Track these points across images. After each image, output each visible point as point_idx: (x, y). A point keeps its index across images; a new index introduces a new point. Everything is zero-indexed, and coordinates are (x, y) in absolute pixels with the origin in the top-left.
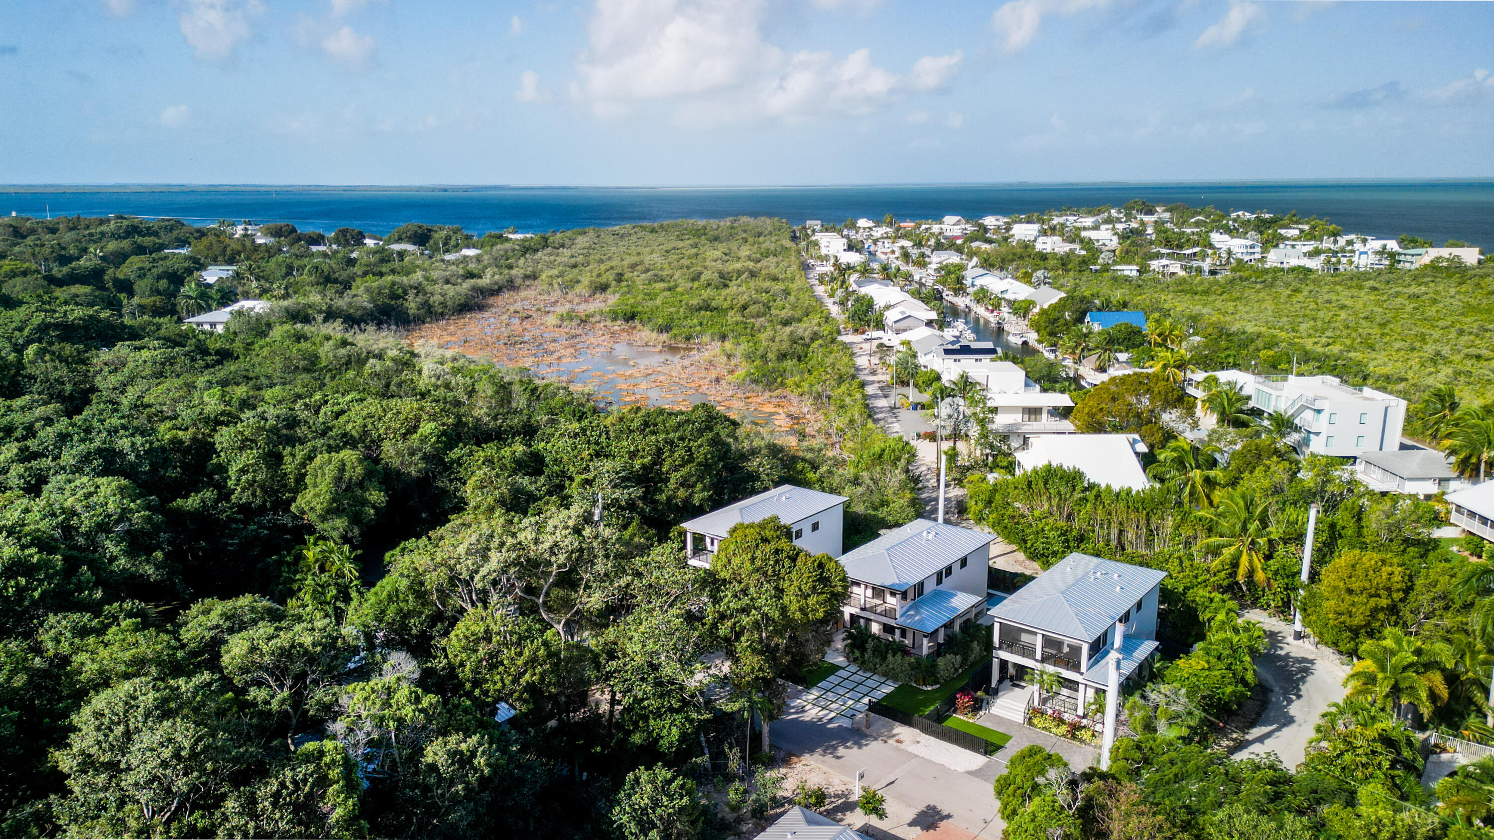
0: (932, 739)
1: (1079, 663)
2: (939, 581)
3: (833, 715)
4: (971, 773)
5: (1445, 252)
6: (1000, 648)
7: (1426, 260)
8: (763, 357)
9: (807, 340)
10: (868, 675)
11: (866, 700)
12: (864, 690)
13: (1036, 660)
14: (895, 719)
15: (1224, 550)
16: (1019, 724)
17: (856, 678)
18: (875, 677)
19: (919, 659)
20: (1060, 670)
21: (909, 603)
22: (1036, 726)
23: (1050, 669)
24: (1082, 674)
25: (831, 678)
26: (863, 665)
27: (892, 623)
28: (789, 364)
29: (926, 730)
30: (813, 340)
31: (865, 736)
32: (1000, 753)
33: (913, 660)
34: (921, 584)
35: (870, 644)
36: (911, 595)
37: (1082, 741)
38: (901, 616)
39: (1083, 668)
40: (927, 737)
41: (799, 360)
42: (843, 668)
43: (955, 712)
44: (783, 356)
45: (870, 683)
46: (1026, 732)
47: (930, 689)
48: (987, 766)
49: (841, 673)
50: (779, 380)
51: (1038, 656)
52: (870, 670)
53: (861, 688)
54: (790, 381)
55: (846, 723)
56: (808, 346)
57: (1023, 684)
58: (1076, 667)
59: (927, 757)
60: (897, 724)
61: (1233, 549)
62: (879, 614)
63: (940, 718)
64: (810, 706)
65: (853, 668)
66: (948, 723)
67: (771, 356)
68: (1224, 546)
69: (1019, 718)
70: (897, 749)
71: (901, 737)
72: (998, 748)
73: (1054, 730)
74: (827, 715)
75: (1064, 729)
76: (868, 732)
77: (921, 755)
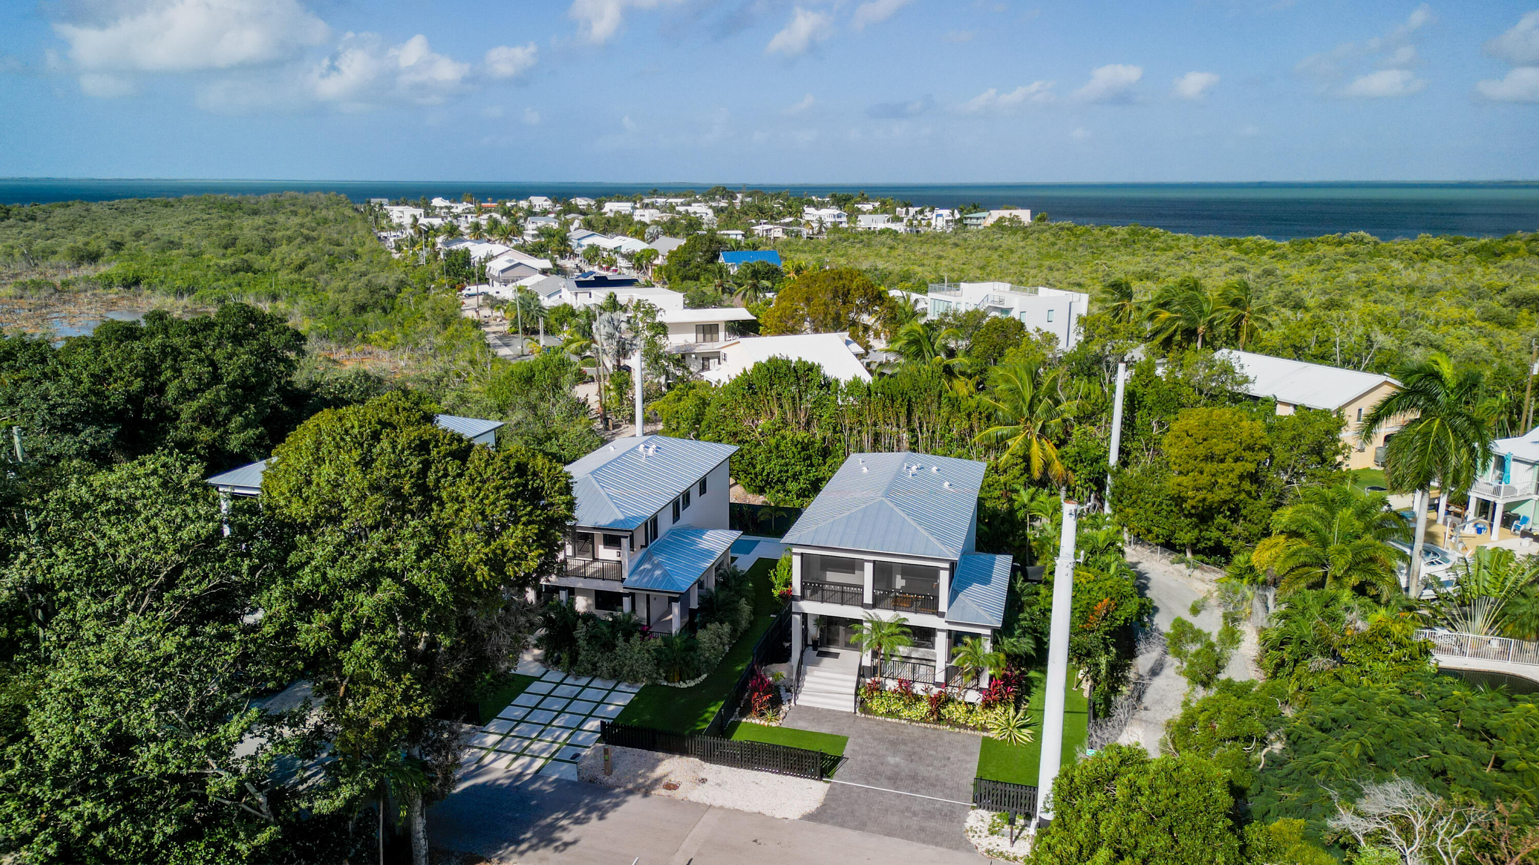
0: (725, 770)
1: (936, 598)
2: (676, 516)
3: (538, 763)
4: (810, 817)
5: (1006, 213)
6: (803, 597)
7: (990, 221)
8: (335, 311)
9: (392, 290)
10: (584, 681)
11: (593, 724)
12: (584, 708)
13: (863, 606)
14: (652, 746)
15: (1010, 442)
16: (848, 715)
17: (563, 690)
18: (597, 683)
19: (668, 639)
20: (903, 615)
21: (639, 553)
22: (875, 713)
23: (886, 615)
24: (942, 615)
25: (522, 699)
26: (573, 666)
27: (618, 588)
28: (369, 317)
29: (709, 756)
30: (399, 290)
31: (605, 790)
32: (841, 770)
33: (659, 642)
34: (654, 520)
35: (581, 632)
36: (640, 539)
37: (953, 723)
38: (631, 574)
39: (943, 606)
40: (715, 767)
41: (384, 310)
42: (538, 679)
43: (743, 714)
44: (361, 309)
45: (589, 694)
46: (864, 725)
47: (692, 684)
48: (831, 797)
49: (535, 687)
50: (359, 335)
51: (868, 599)
52: (585, 673)
53: (576, 706)
54: (374, 335)
55: (568, 772)
56: (394, 297)
57: (833, 650)
58: (930, 605)
59: (728, 805)
60: (660, 755)
61: (1020, 438)
62: (591, 577)
63: (723, 728)
64: (491, 756)
65: (555, 675)
66: (739, 736)
67: (343, 309)
68: (1008, 437)
69: (847, 704)
70: (671, 801)
71: (673, 779)
72: (836, 761)
73: (905, 713)
74: (529, 765)
75: (924, 708)
76: (610, 780)
77: (717, 803)
